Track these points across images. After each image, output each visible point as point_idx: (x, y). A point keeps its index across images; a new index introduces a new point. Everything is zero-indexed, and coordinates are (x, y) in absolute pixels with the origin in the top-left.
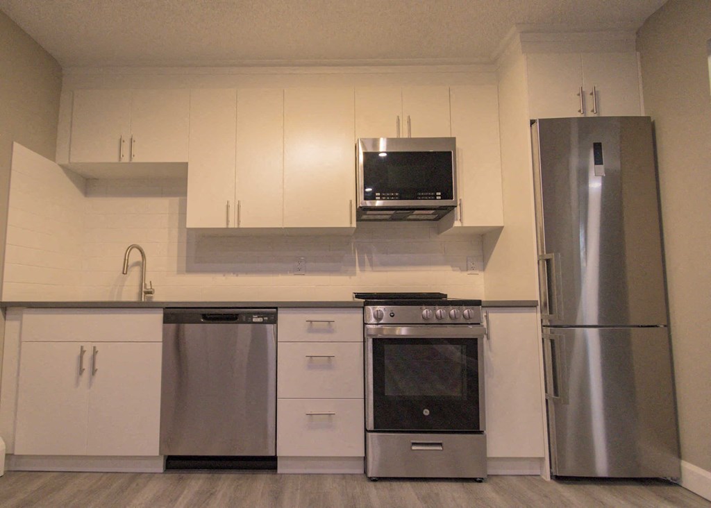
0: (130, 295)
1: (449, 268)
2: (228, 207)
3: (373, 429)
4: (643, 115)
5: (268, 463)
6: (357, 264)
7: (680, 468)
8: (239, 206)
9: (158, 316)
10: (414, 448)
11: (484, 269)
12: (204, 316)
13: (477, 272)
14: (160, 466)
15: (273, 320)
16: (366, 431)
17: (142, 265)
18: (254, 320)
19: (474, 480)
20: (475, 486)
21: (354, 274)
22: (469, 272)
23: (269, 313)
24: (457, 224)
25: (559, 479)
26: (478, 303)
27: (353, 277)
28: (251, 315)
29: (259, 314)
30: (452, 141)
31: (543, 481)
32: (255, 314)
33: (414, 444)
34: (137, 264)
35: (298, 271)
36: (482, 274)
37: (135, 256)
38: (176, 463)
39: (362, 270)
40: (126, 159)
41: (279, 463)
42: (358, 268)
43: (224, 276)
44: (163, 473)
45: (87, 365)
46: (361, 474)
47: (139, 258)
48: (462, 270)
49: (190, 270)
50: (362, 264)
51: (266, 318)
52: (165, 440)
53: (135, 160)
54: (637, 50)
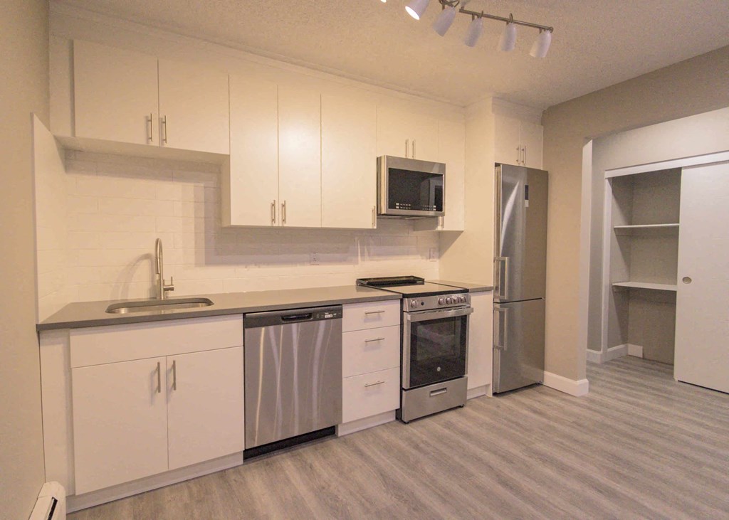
2: (273, 206)
3: (409, 387)
4: (542, 169)
6: (359, 254)
7: (543, 375)
8: (283, 206)
9: (238, 322)
10: (432, 395)
11: (439, 257)
12: (283, 318)
13: (435, 260)
14: (239, 460)
15: (339, 315)
16: (402, 389)
18: (326, 317)
19: (460, 407)
20: (460, 410)
21: (357, 263)
23: (338, 309)
24: (439, 228)
25: (495, 394)
26: (466, 291)
27: (356, 266)
28: (323, 312)
29: (330, 311)
30: (443, 166)
31: (489, 398)
32: (325, 311)
33: (432, 392)
35: (314, 261)
36: (438, 261)
39: (363, 260)
41: (339, 429)
42: (359, 257)
43: (246, 267)
44: (243, 465)
46: (394, 421)
48: (427, 258)
49: (209, 262)
50: (362, 255)
51: (335, 314)
54: (542, 125)
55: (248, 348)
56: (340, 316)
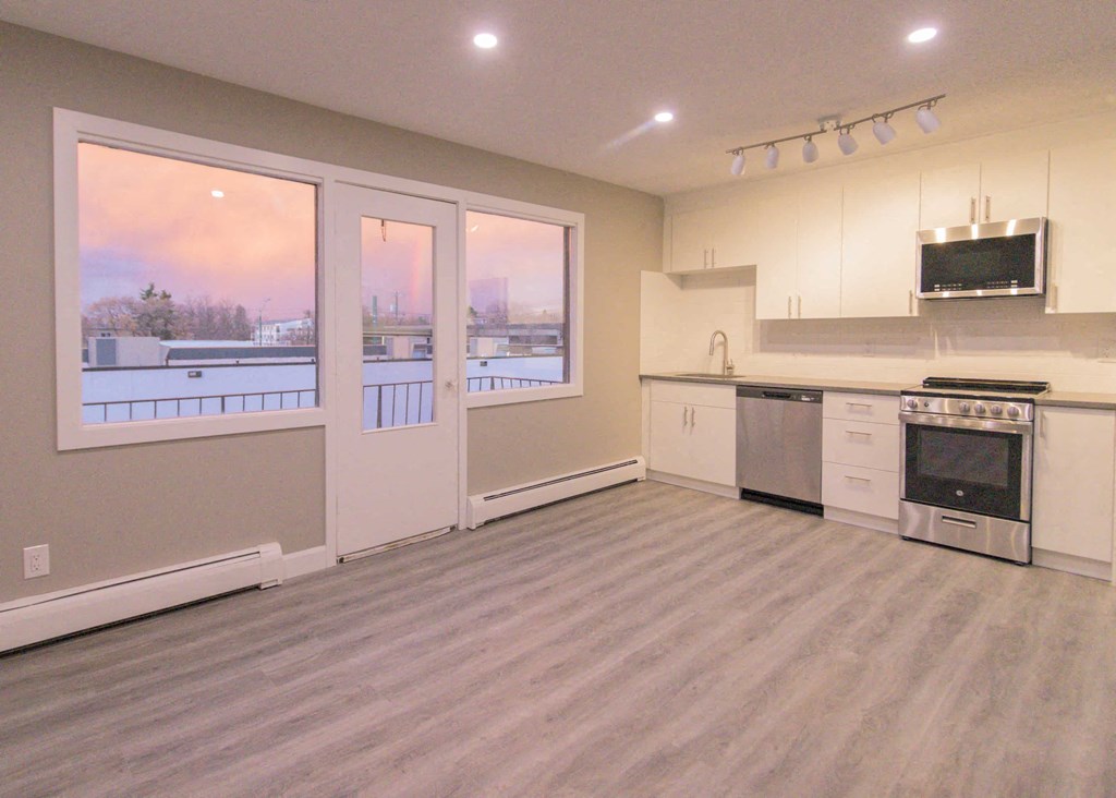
0: (716, 369)
1: (1069, 354)
2: (790, 301)
3: (905, 498)
5: (816, 509)
6: (936, 347)
8: (800, 301)
9: (733, 391)
10: (944, 520)
12: (765, 393)
14: (737, 495)
15: (817, 399)
16: (900, 498)
17: (725, 344)
18: (803, 399)
21: (933, 357)
22: (1100, 359)
23: (816, 395)
24: (1048, 310)
27: (929, 361)
28: (800, 395)
29: (807, 396)
32: (804, 394)
33: (944, 517)
34: (721, 344)
35: (868, 353)
37: (720, 338)
38: (748, 495)
40: (709, 267)
41: (825, 511)
42: (937, 351)
44: (740, 500)
45: (689, 419)
47: (722, 339)
49: (763, 350)
50: (943, 347)
51: (813, 399)
52: (739, 477)
53: (716, 266)
55: (740, 409)
56: (821, 401)
